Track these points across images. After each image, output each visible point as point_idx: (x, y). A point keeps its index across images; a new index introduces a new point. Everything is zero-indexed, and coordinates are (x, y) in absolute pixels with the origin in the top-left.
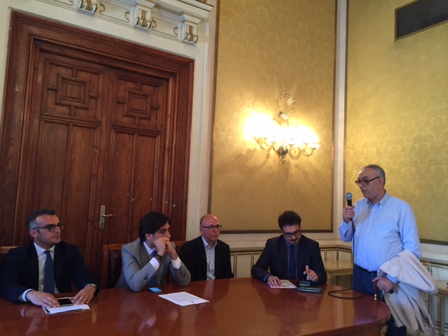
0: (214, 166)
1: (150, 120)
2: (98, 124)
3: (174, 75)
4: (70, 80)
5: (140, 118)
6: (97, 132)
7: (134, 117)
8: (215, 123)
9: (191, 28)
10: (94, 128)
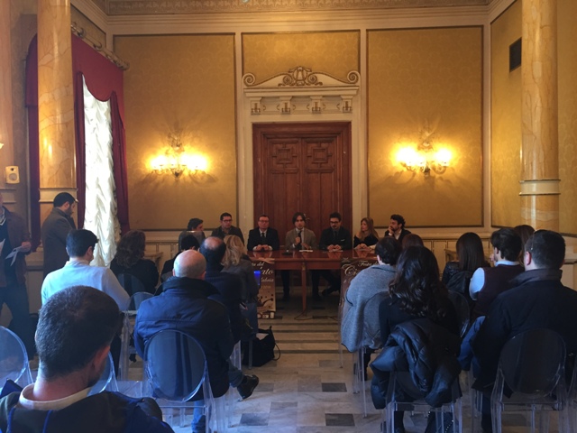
0: (370, 186)
1: (327, 163)
3: (339, 134)
4: (283, 150)
5: (321, 163)
6: (298, 175)
7: (317, 163)
9: (347, 103)
10: (295, 174)
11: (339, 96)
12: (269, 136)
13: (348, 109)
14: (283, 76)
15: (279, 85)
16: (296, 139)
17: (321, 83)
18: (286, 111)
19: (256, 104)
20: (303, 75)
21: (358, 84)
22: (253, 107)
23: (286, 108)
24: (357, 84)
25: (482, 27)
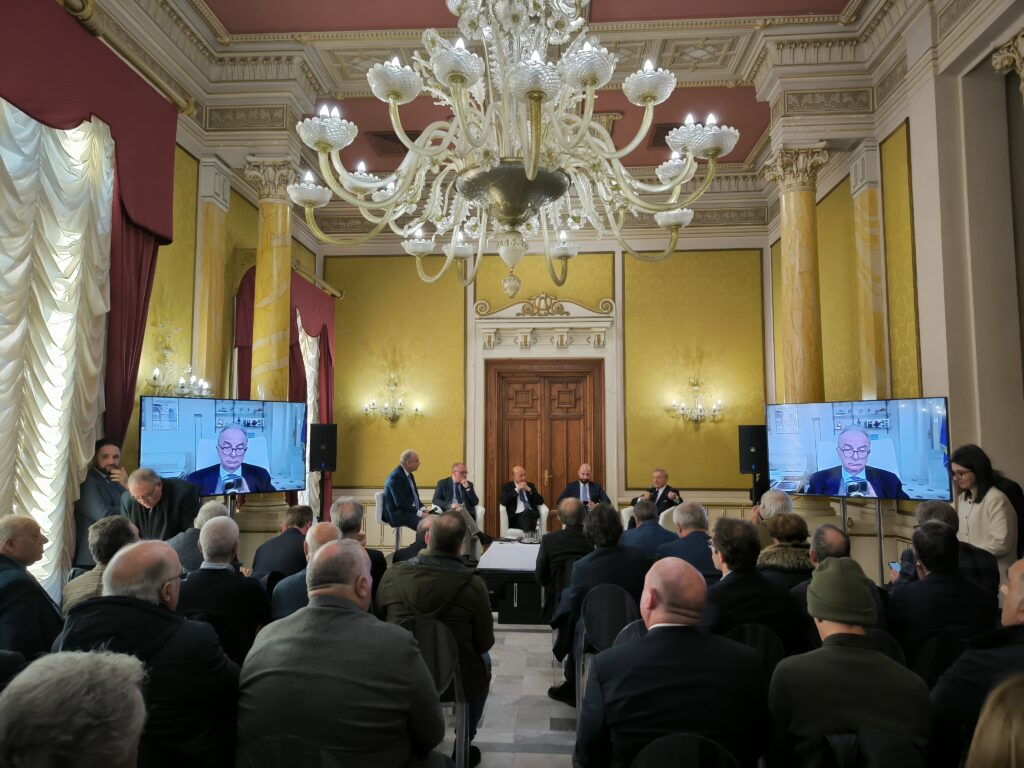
1: (575, 407)
2: (539, 416)
3: (589, 373)
4: (521, 391)
5: (568, 408)
6: (539, 422)
7: (563, 408)
9: (599, 336)
10: (536, 420)
11: (589, 328)
12: (504, 375)
13: (600, 344)
14: (522, 305)
15: (518, 314)
16: (536, 379)
17: (568, 313)
18: (525, 345)
19: (490, 337)
20: (546, 302)
21: (613, 314)
22: (486, 340)
23: (526, 341)
24: (610, 315)
25: (761, 250)
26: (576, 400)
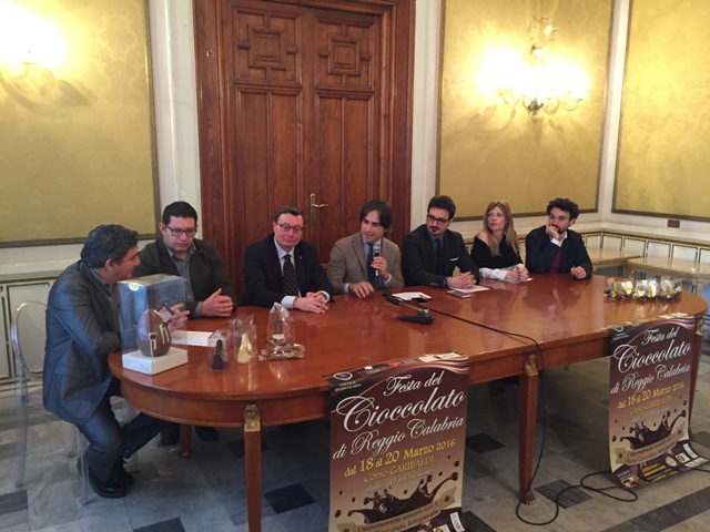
0: (443, 134)
2: (299, 88)
3: (390, 7)
4: (263, 32)
5: (349, 75)
6: (299, 101)
7: (340, 75)
8: (444, 73)
10: (295, 96)
26: (362, 60)
